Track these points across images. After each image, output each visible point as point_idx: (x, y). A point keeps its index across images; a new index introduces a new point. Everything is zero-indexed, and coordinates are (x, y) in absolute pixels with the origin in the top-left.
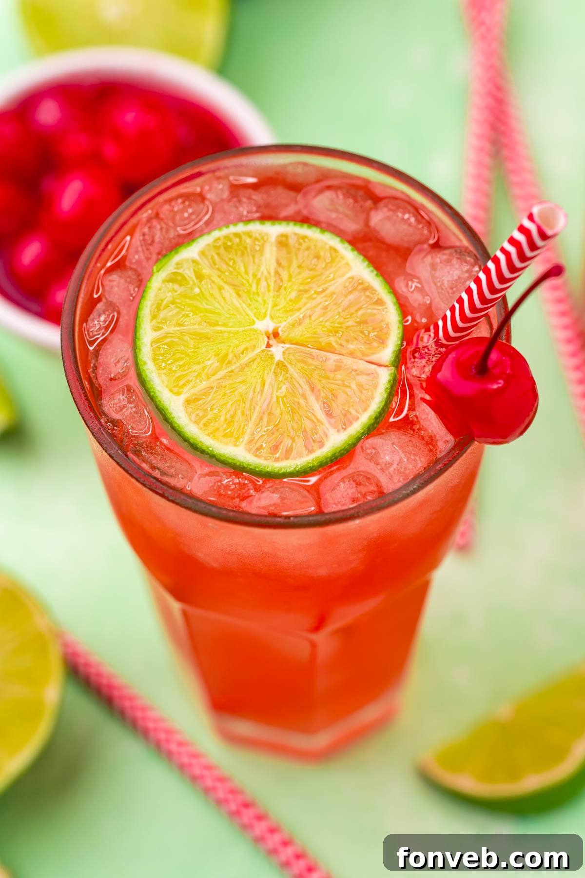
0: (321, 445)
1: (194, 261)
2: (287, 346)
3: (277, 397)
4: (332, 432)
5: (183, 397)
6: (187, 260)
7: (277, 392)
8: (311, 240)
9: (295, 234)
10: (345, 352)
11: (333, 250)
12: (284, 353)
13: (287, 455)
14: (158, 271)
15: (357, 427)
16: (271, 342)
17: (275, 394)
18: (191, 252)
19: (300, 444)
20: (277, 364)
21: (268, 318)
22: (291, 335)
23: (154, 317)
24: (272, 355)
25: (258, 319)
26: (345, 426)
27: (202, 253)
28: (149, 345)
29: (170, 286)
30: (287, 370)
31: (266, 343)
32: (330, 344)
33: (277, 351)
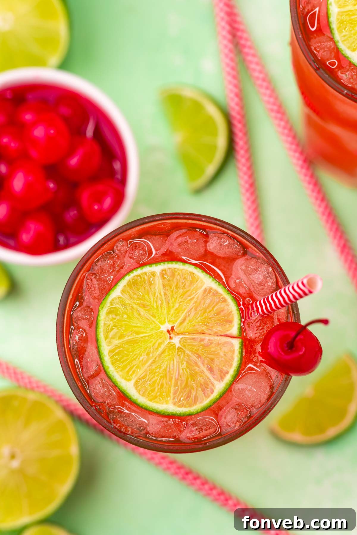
0: (212, 392)
1: (119, 298)
2: (181, 336)
3: (183, 369)
4: (216, 383)
5: (133, 382)
6: (115, 298)
7: (181, 366)
8: (178, 269)
9: (169, 268)
10: (212, 333)
11: (192, 274)
12: (180, 342)
13: (195, 401)
14: (102, 309)
15: (228, 378)
16: (171, 336)
17: (181, 368)
18: (116, 292)
19: (200, 393)
20: (178, 349)
21: (167, 322)
22: (181, 330)
23: (106, 338)
24: (174, 344)
25: (161, 324)
26: (222, 378)
27: (123, 291)
28: (107, 355)
29: (111, 316)
30: (184, 352)
31: (169, 337)
32: (203, 330)
33: (176, 340)
